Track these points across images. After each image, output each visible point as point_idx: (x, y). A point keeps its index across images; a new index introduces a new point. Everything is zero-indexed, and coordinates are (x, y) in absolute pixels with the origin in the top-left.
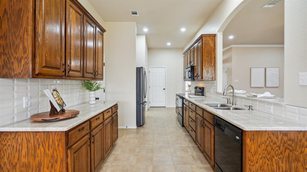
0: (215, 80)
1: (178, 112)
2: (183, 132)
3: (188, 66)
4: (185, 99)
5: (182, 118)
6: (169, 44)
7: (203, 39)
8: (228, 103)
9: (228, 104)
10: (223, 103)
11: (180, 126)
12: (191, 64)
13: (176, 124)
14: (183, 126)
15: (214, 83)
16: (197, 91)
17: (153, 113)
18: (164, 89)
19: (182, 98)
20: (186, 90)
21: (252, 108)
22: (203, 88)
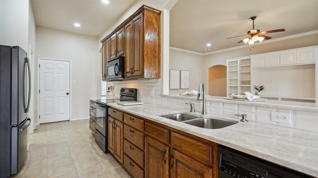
0: (159, 77)
1: (94, 129)
2: (109, 164)
3: (111, 58)
4: (110, 107)
5: (104, 139)
6: (77, 25)
7: (145, 13)
8: (191, 111)
9: (191, 113)
10: (183, 112)
11: (101, 152)
12: (119, 54)
13: (93, 151)
14: (107, 151)
15: (156, 83)
16: (124, 95)
17: (46, 135)
18: (68, 94)
19: (105, 107)
20: (102, 94)
21: (246, 118)
22: (136, 90)
